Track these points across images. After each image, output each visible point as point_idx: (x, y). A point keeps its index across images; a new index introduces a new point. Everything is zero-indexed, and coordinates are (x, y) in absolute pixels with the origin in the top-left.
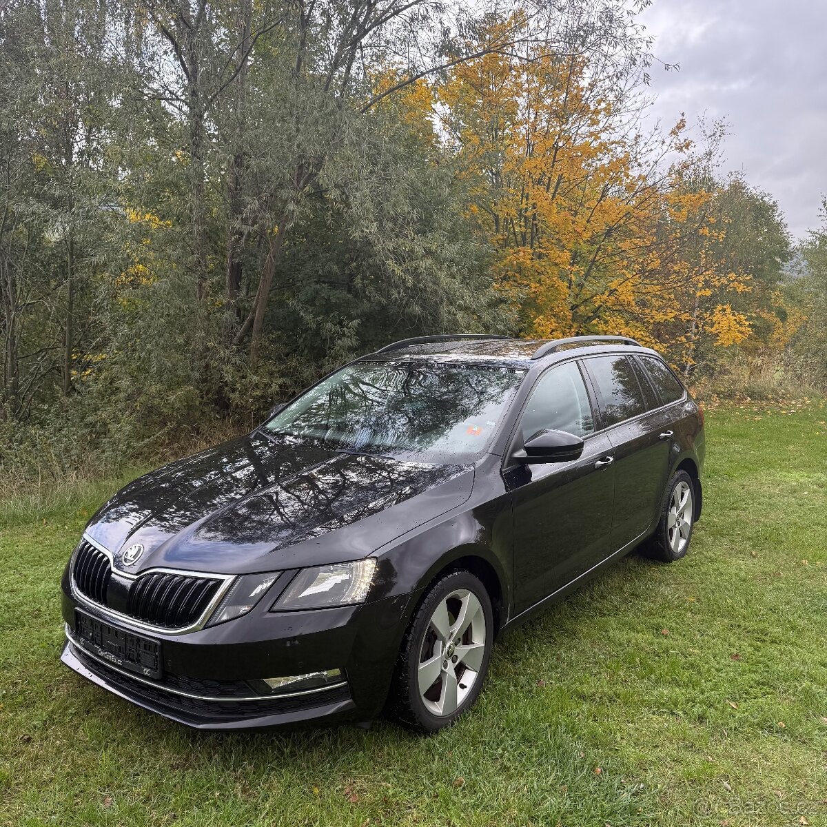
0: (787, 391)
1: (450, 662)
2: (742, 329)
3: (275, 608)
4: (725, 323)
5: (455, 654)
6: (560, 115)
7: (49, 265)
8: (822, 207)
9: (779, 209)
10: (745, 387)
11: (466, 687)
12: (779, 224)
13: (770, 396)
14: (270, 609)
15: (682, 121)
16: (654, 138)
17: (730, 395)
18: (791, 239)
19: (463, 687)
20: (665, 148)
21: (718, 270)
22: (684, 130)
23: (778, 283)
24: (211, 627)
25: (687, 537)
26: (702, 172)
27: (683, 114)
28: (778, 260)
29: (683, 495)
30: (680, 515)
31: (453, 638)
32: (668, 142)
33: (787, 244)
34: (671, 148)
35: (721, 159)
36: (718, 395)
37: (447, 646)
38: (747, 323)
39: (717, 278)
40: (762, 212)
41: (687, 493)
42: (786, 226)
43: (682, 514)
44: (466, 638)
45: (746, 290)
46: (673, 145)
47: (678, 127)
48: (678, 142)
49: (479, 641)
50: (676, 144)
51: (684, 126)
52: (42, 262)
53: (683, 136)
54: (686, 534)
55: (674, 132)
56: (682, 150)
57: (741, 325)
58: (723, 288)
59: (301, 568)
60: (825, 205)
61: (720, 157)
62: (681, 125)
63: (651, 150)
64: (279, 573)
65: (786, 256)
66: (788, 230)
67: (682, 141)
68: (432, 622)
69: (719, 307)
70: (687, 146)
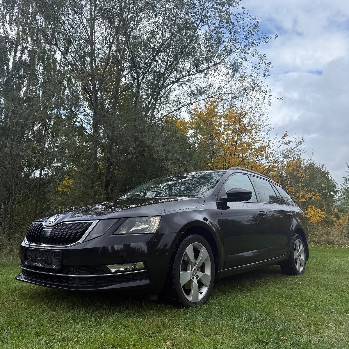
0: (343, 242)
1: (195, 277)
2: (320, 215)
3: (115, 233)
4: (313, 213)
5: (197, 274)
6: (238, 133)
7: (31, 185)
8: (347, 168)
9: (331, 173)
10: (325, 240)
11: (202, 293)
12: (331, 180)
13: (336, 243)
14: (113, 233)
15: (286, 134)
16: (275, 141)
17: (319, 242)
18: (337, 185)
19: (201, 293)
20: (280, 144)
21: (307, 191)
22: (287, 137)
23: (334, 203)
24: (85, 242)
25: (303, 266)
26: (296, 156)
27: (286, 131)
28: (333, 194)
29: (300, 246)
30: (299, 255)
31: (196, 266)
32: (281, 142)
33: (336, 187)
34: (283, 144)
35: (304, 152)
36: (313, 242)
37: (194, 268)
38: (322, 213)
39: (307, 194)
40: (323, 175)
41: (302, 245)
42: (334, 180)
43: (300, 255)
44: (202, 269)
45: (320, 199)
46: (283, 143)
47: (285, 136)
48: (285, 142)
49: (208, 272)
50: (284, 142)
51: (287, 135)
52: (28, 184)
53: (287, 139)
54: (303, 264)
55: (283, 138)
56: (287, 144)
57: (320, 214)
58: (310, 198)
59: (128, 218)
60: (348, 167)
61: (303, 151)
62: (286, 135)
63: (275, 145)
64: (117, 220)
65: (336, 192)
66: (335, 181)
67: (287, 141)
68: (186, 252)
69: (310, 206)
70: (289, 143)
